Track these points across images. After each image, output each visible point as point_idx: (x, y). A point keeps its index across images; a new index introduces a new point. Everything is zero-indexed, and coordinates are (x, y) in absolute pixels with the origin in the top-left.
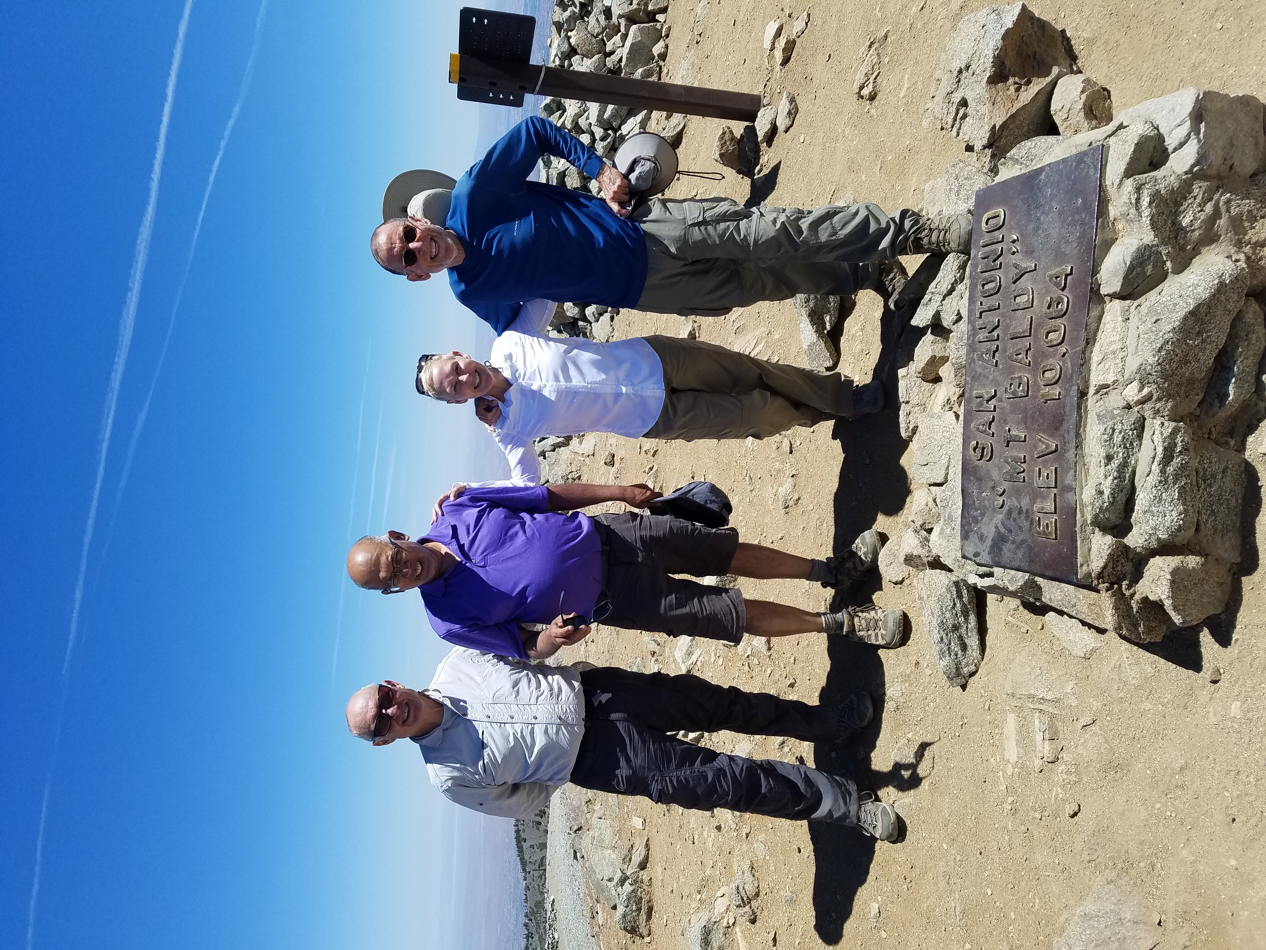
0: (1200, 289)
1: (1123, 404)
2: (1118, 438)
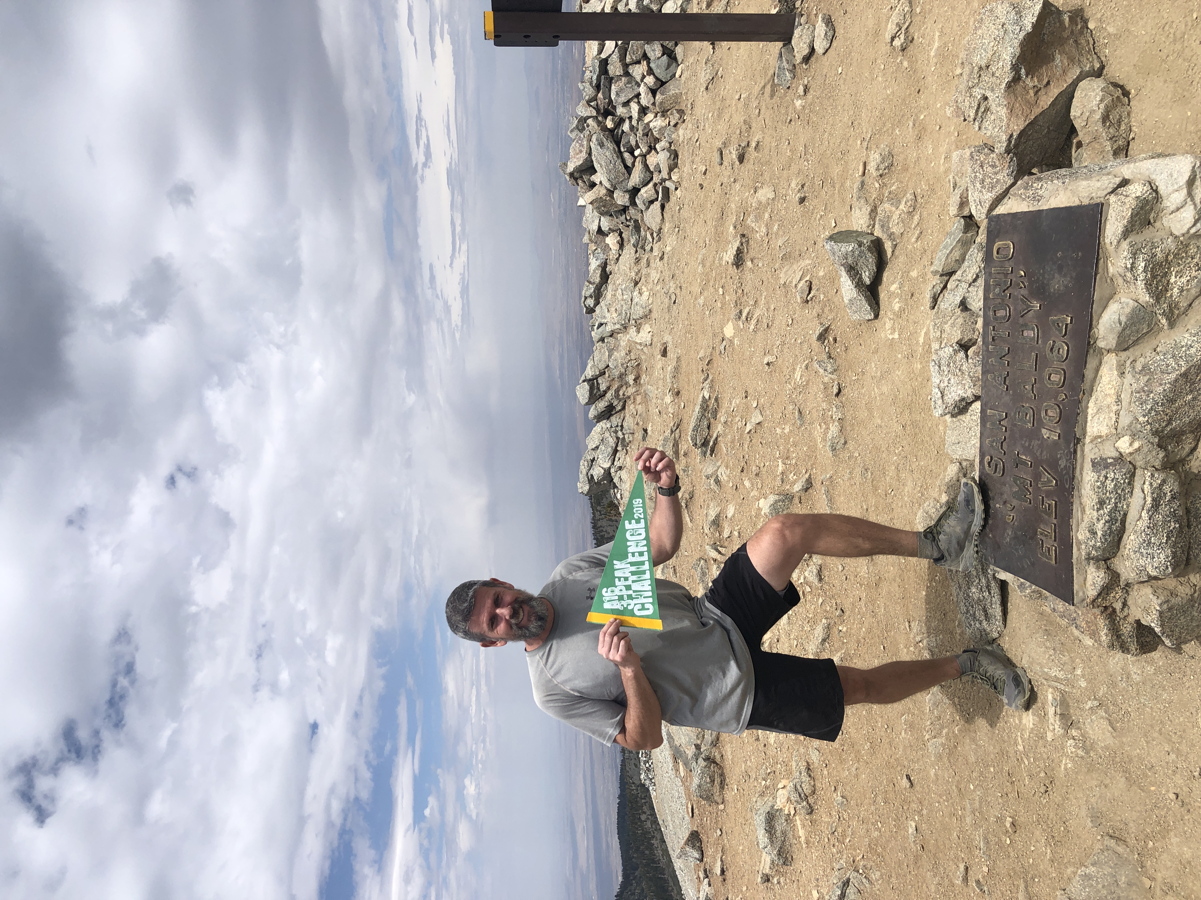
0: (1193, 351)
1: (1115, 454)
2: (1110, 485)
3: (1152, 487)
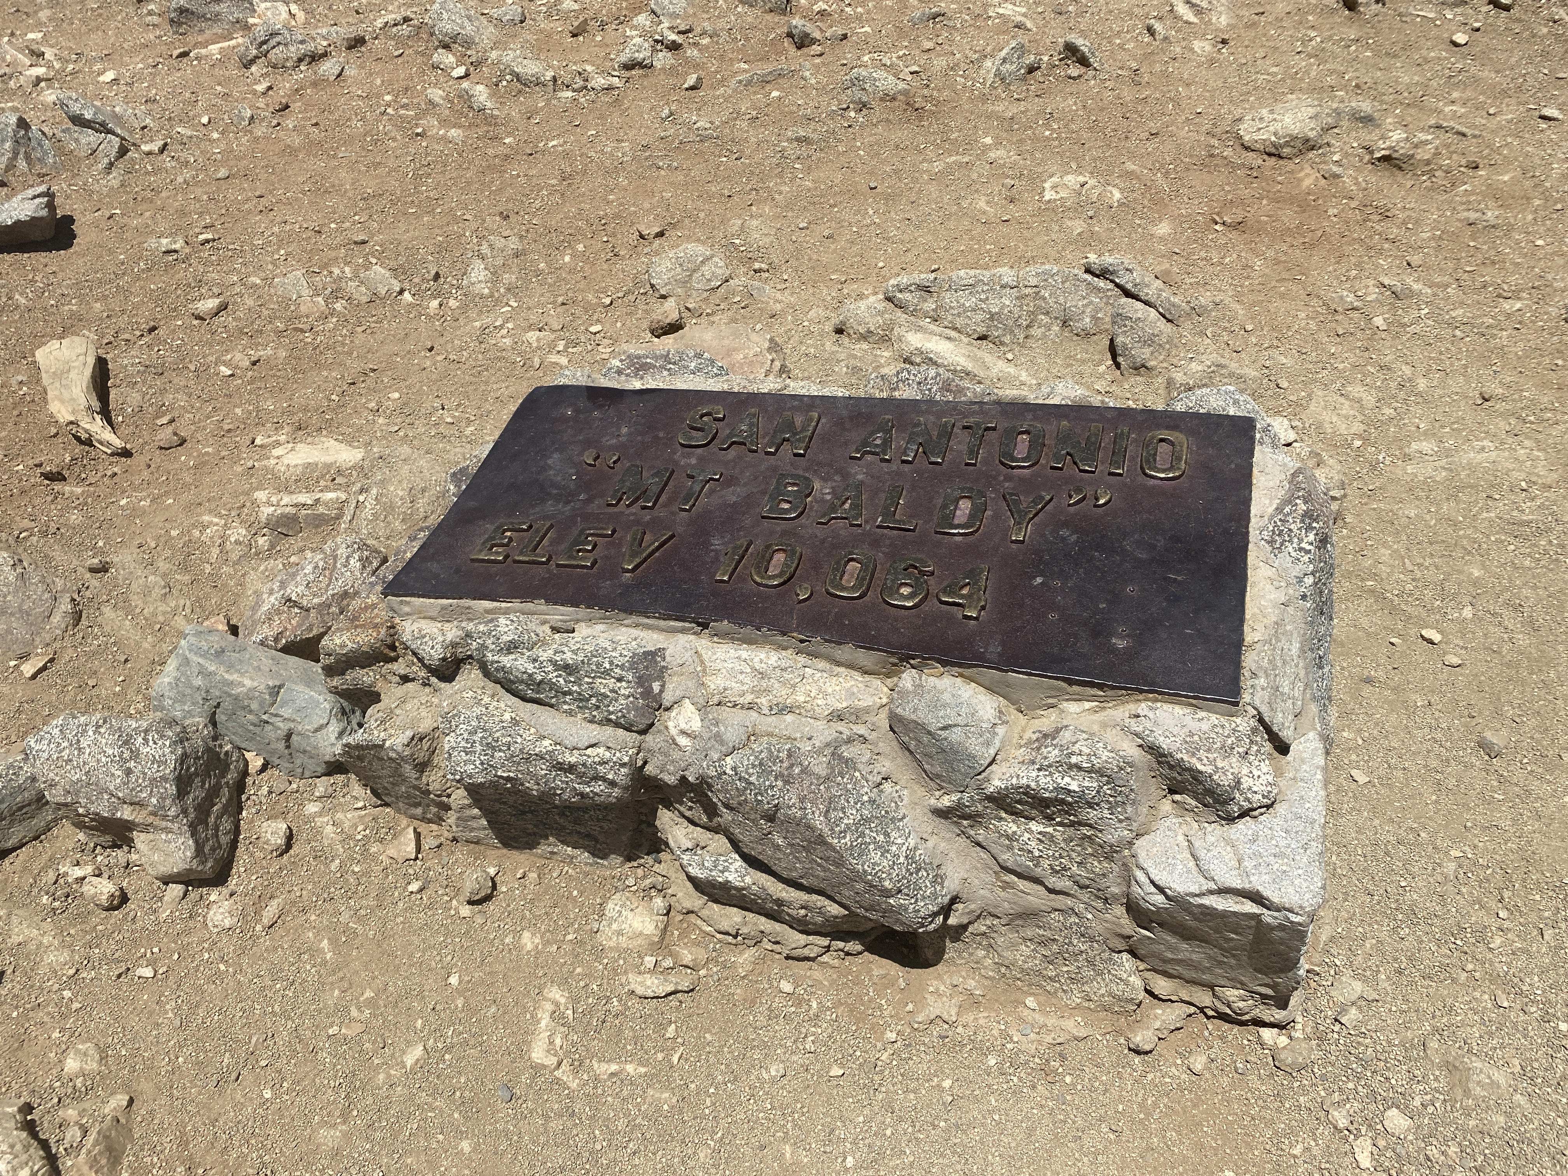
0: (876, 856)
1: (668, 698)
2: (604, 686)
3: (600, 764)
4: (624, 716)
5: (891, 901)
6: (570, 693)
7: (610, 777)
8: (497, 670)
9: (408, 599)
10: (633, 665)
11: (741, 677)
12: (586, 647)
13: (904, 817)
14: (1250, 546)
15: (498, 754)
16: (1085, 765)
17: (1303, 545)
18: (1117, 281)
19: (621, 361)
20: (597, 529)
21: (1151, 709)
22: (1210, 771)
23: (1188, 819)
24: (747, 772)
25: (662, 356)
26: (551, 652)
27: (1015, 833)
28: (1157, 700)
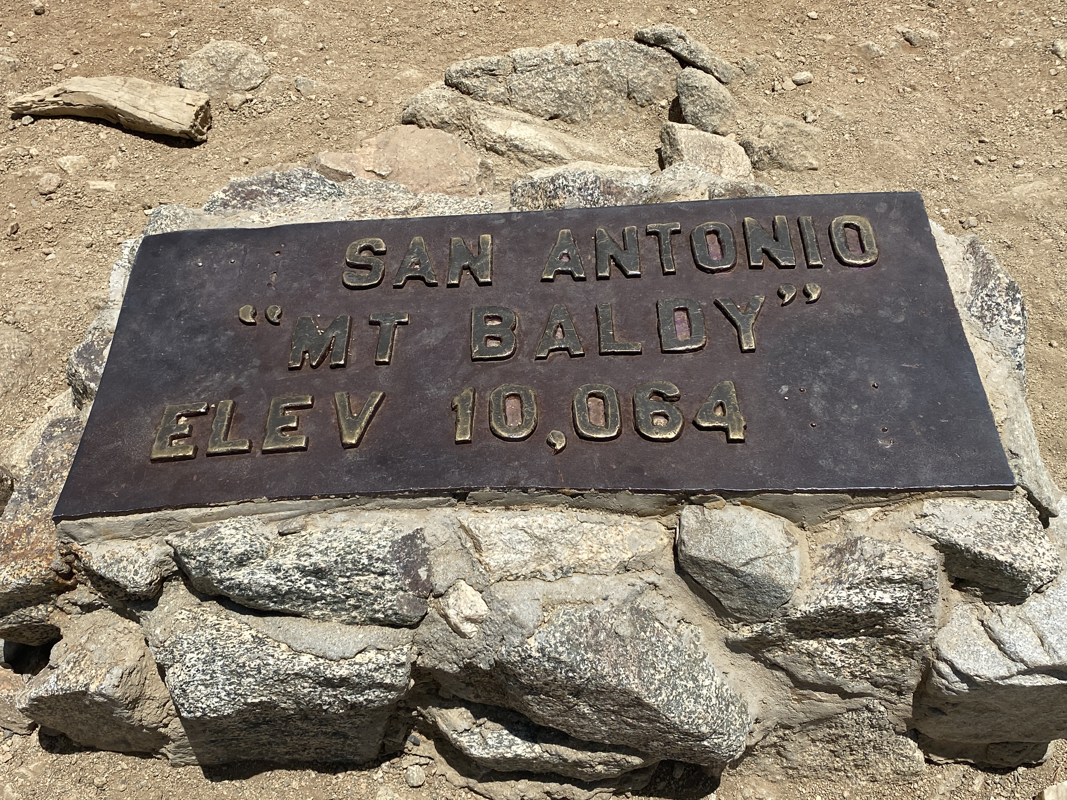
0: (690, 705)
1: (440, 583)
2: (364, 583)
3: (376, 670)
4: (396, 614)
5: (705, 743)
6: (322, 597)
7: (388, 681)
8: (229, 588)
9: (89, 520)
10: (395, 556)
11: (520, 547)
12: (335, 544)
13: (705, 657)
14: (964, 324)
15: (245, 681)
16: (897, 577)
17: (1012, 317)
18: (672, 48)
19: (224, 192)
20: (293, 401)
21: (935, 506)
22: (1009, 560)
23: (979, 604)
24: (556, 652)
25: (267, 182)
26: (292, 556)
27: (816, 649)
28: (938, 497)
